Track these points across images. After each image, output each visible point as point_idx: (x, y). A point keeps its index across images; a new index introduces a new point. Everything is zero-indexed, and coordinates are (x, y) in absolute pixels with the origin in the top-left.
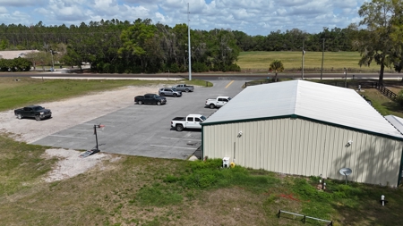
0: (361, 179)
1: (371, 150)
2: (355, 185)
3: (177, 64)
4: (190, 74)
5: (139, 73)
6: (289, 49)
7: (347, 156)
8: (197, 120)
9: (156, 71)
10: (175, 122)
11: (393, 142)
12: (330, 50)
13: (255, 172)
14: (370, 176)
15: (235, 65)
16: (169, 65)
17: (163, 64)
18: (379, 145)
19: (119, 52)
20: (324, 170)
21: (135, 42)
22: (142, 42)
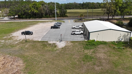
0: (123, 41)
1: (125, 35)
2: (122, 42)
3: (48, 15)
4: (56, 18)
5: (36, 18)
6: (73, 9)
7: (120, 36)
8: (79, 32)
9: (42, 18)
10: (73, 33)
11: (129, 33)
12: (85, 9)
13: (102, 42)
14: (124, 40)
15: (66, 15)
16: (46, 15)
17: (44, 15)
18: (126, 34)
19: (29, 11)
20: (116, 40)
21: (34, 8)
22: (37, 9)
